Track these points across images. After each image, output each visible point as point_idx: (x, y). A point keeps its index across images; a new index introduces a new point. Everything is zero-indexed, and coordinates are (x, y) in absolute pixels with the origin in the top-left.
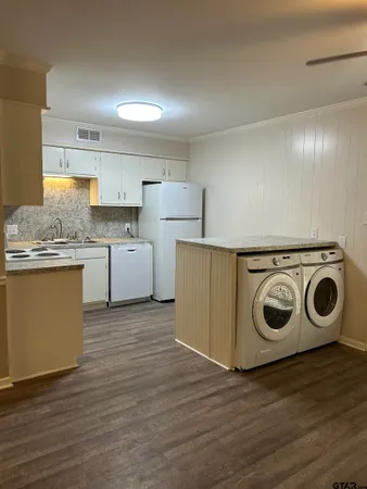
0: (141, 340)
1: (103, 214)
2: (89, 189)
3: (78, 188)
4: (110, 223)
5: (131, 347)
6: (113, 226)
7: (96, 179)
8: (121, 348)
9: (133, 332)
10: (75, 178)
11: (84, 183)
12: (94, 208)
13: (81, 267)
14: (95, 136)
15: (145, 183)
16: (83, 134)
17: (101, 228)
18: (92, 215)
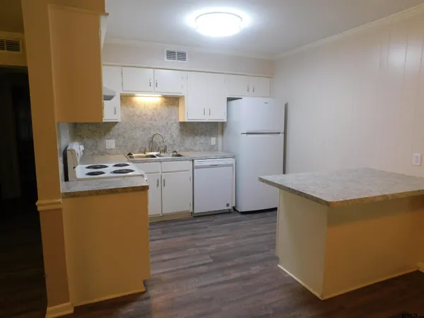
0: (217, 260)
1: (191, 129)
2: (178, 106)
3: (167, 106)
4: (197, 138)
5: (204, 269)
6: (201, 140)
7: (183, 96)
8: (193, 270)
9: (209, 249)
10: (165, 97)
11: (173, 101)
12: (183, 124)
13: (145, 188)
14: (182, 56)
15: (229, 99)
16: (171, 55)
17: (189, 142)
18: (181, 130)
